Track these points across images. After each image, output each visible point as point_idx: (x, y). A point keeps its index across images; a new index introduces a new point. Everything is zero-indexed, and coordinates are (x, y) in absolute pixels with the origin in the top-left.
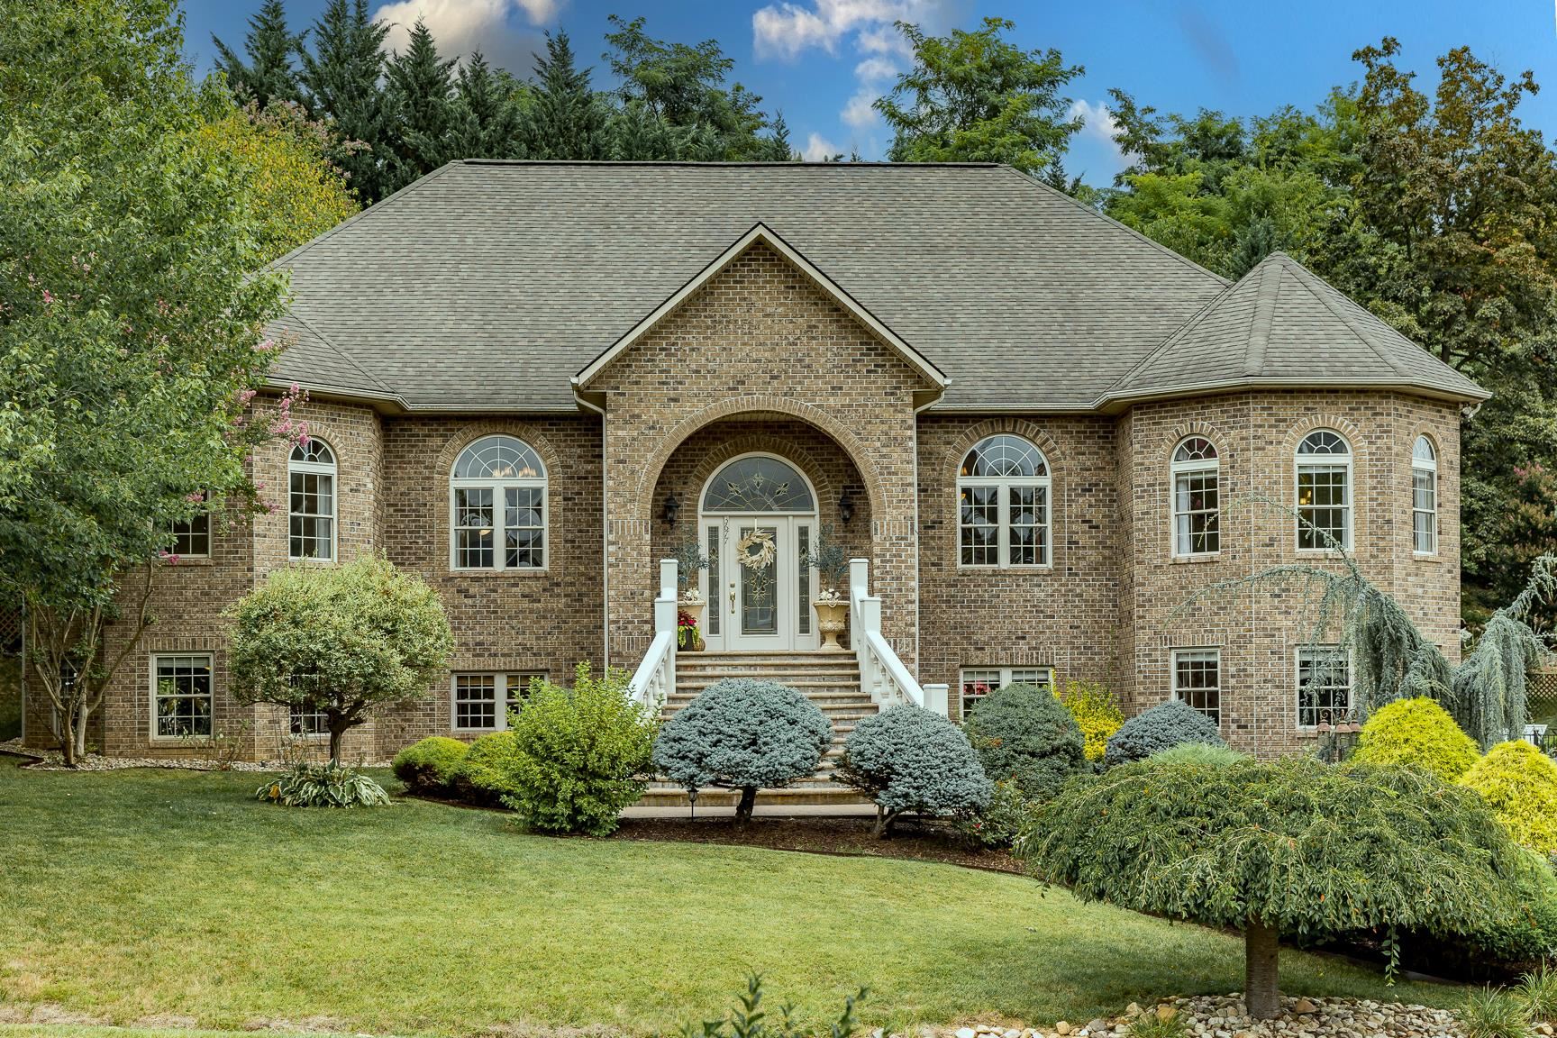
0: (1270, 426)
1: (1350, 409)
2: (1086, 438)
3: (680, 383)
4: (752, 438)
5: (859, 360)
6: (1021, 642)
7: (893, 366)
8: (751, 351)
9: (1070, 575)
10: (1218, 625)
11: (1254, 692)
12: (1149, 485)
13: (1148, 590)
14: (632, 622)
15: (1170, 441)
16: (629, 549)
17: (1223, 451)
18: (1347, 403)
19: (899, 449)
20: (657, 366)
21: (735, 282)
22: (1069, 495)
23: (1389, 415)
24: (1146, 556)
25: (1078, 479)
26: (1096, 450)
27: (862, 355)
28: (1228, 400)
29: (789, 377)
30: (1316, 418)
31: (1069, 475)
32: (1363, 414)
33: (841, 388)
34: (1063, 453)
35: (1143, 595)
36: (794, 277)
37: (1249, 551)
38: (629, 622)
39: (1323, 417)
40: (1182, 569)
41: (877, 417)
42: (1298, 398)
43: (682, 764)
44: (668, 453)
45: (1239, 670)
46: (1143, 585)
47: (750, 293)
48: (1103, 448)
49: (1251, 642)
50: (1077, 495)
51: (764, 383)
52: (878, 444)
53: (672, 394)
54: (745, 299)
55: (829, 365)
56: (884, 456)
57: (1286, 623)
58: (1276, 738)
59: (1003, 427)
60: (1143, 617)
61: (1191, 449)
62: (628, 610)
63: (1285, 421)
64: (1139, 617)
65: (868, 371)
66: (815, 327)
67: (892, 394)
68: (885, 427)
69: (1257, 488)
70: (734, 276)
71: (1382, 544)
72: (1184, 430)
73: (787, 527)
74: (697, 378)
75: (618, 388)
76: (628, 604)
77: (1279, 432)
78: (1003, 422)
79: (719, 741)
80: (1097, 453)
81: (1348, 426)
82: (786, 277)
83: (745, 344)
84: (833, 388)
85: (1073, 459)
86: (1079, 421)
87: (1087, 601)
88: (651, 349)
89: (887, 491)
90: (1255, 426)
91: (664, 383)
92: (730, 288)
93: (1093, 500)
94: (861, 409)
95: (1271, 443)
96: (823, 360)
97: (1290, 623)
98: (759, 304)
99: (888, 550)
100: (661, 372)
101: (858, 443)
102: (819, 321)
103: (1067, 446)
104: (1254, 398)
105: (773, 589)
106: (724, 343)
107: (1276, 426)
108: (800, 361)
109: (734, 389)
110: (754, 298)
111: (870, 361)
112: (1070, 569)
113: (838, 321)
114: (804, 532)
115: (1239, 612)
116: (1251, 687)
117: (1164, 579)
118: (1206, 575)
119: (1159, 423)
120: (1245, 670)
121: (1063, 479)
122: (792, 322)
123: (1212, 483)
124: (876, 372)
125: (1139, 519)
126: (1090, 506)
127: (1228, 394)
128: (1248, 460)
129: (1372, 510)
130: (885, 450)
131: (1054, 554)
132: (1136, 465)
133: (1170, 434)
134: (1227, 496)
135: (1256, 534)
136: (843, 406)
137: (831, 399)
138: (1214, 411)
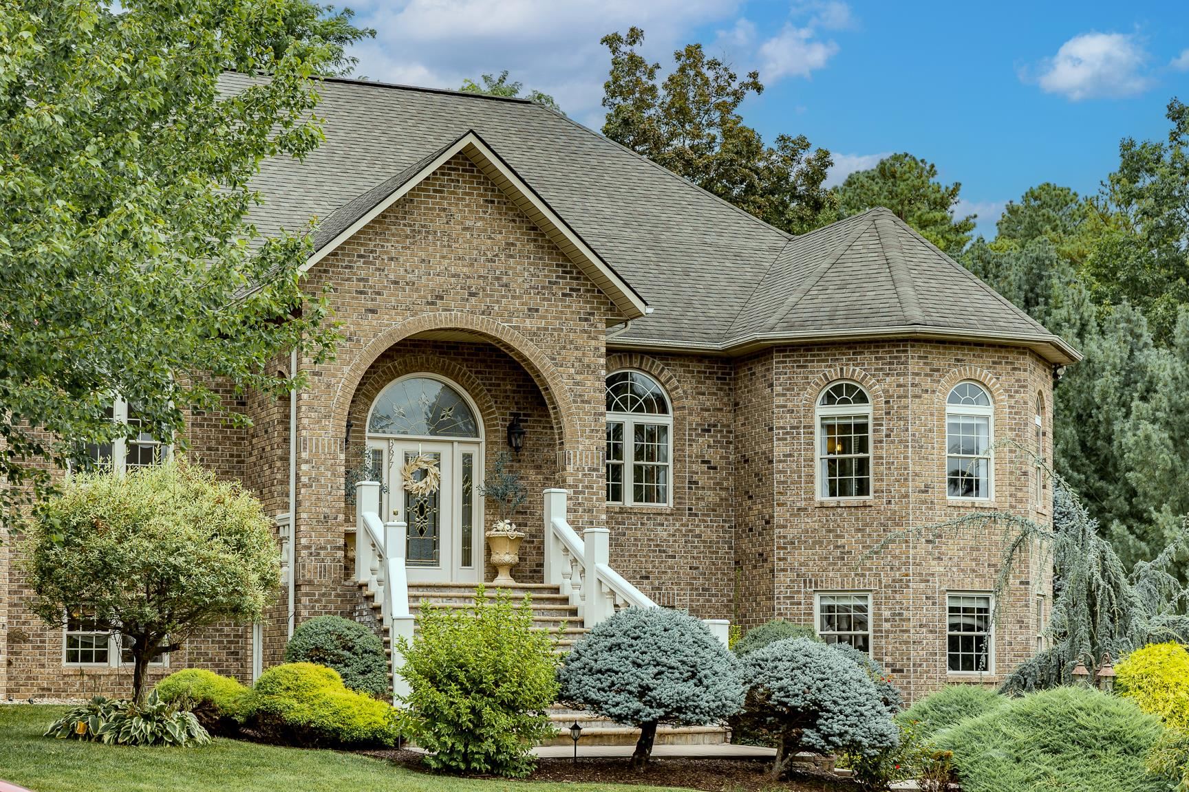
0: (926, 375)
1: (994, 363)
2: (706, 378)
3: (379, 294)
4: (422, 358)
5: (555, 283)
6: (646, 581)
7: (588, 291)
8: (449, 265)
9: (690, 515)
10: (870, 569)
11: (913, 636)
12: (792, 428)
13: (791, 533)
14: (325, 548)
15: (817, 384)
16: (322, 469)
17: (877, 397)
18: (991, 357)
19: (591, 377)
20: (355, 274)
21: (435, 191)
22: (690, 435)
23: (1025, 370)
24: (789, 498)
25: (698, 419)
26: (715, 390)
27: (558, 277)
28: (883, 347)
29: (487, 296)
30: (965, 370)
31: (690, 414)
32: (1003, 368)
33: (537, 310)
34: (684, 392)
35: (785, 537)
36: (493, 191)
37: (907, 496)
38: (321, 548)
39: (970, 369)
40: (830, 512)
41: (571, 342)
42: (950, 349)
43: (620, 698)
44: (365, 367)
45: (894, 614)
46: (784, 527)
47: (450, 204)
48: (721, 389)
49: (908, 587)
50: (698, 435)
51: (463, 299)
52: (572, 371)
53: (370, 305)
54: (444, 210)
55: (526, 286)
56: (577, 384)
57: (938, 569)
58: (929, 682)
59: (631, 362)
60: (785, 559)
61: (839, 394)
62: (321, 536)
63: (938, 370)
64: (780, 559)
65: (564, 295)
66: (513, 244)
67: (586, 320)
68: (579, 354)
69: (914, 435)
70: (434, 185)
71: (1019, 494)
72: (833, 373)
73: (451, 453)
74: (396, 289)
75: (314, 294)
76: (320, 528)
77: (933, 381)
78: (631, 357)
79: (661, 673)
80: (715, 394)
81: (991, 379)
82: (486, 190)
83: (443, 257)
84: (530, 310)
85: (694, 398)
86: (700, 361)
87: (705, 542)
88: (348, 255)
89: (580, 419)
90: (914, 374)
91: (361, 293)
92: (429, 197)
93: (711, 440)
94: (556, 334)
95: (927, 391)
96: (520, 280)
97: (942, 569)
98: (458, 217)
99: (581, 481)
100: (359, 280)
101: (553, 369)
102: (517, 239)
103: (688, 385)
104: (912, 346)
105: (436, 518)
106: (423, 255)
107: (931, 376)
108: (498, 279)
109: (433, 303)
110: (453, 209)
111: (565, 284)
112: (690, 509)
113: (535, 240)
114: (467, 458)
115: (894, 557)
116: (908, 631)
117: (810, 522)
118: (857, 519)
119: (805, 367)
120: (900, 614)
121: (684, 419)
122: (490, 238)
123: (862, 428)
124: (571, 296)
125: (780, 461)
126: (709, 446)
127: (884, 341)
128: (906, 407)
129: (1011, 462)
130: (578, 377)
131: (675, 493)
132: (778, 407)
133: (816, 378)
134: (881, 442)
135: (913, 480)
136: (538, 329)
137: (528, 321)
138: (868, 357)
